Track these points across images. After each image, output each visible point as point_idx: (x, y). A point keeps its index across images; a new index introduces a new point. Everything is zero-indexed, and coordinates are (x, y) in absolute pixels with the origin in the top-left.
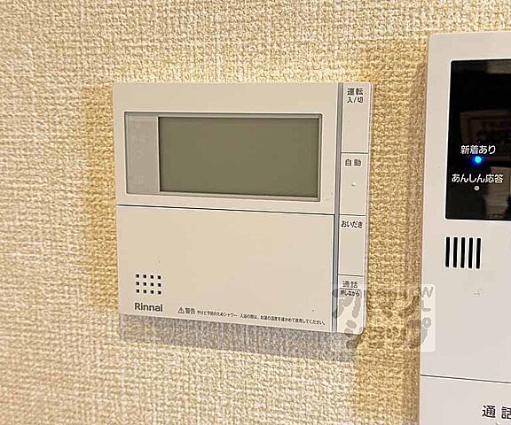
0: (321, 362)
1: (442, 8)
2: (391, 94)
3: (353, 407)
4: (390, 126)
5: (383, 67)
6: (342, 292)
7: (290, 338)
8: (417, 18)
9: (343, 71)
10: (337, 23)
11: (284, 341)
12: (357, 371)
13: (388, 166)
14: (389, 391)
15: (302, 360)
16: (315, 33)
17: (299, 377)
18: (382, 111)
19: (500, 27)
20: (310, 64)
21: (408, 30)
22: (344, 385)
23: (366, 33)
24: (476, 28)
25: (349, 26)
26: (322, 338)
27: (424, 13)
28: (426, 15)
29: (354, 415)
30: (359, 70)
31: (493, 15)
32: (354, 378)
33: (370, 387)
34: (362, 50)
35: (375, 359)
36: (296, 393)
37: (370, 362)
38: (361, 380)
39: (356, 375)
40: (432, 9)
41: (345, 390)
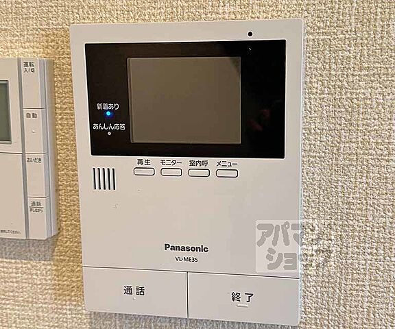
0: (32, 262)
1: (93, 6)
2: (64, 66)
3: (55, 293)
4: (66, 90)
5: (58, 48)
6: (31, 210)
7: (9, 245)
8: (77, 13)
9: (32, 50)
10: (24, 16)
11: (5, 248)
12: (55, 267)
13: (67, 119)
14: (78, 281)
15: (18, 261)
16: (10, 23)
17: (16, 273)
18: (60, 79)
19: (131, 21)
20: (9, 45)
21: (71, 21)
22: (47, 278)
23: (44, 23)
24: (115, 21)
25: (33, 18)
26: (31, 244)
27: (81, 10)
28: (83, 12)
29: (56, 299)
30: (42, 50)
31: (126, 13)
32: (54, 272)
33: (65, 278)
34: (43, 35)
35: (68, 258)
36: (16, 285)
37: (65, 260)
38: (59, 274)
39: (55, 270)
40: (86, 7)
41: (49, 282)
